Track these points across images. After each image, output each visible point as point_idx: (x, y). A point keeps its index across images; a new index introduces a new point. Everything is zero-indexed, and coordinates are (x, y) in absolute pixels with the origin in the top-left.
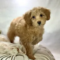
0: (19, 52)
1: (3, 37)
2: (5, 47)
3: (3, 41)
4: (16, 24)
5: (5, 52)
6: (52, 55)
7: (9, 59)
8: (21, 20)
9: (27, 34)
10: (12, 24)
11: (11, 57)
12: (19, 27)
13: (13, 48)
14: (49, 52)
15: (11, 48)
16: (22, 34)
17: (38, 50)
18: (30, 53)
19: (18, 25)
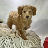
0: (16, 35)
1: (4, 25)
2: (6, 32)
3: (5, 28)
4: (13, 16)
5: (6, 35)
6: (39, 37)
7: (10, 40)
8: (16, 13)
9: (20, 23)
10: (10, 16)
11: (11, 39)
12: (15, 18)
13: (12, 33)
14: (37, 35)
15: (10, 32)
16: (17, 23)
17: (29, 33)
18: (23, 36)
19: (15, 17)
